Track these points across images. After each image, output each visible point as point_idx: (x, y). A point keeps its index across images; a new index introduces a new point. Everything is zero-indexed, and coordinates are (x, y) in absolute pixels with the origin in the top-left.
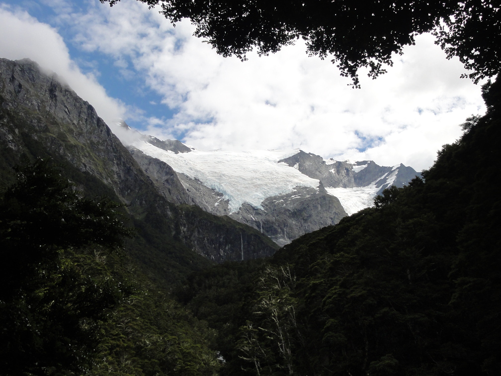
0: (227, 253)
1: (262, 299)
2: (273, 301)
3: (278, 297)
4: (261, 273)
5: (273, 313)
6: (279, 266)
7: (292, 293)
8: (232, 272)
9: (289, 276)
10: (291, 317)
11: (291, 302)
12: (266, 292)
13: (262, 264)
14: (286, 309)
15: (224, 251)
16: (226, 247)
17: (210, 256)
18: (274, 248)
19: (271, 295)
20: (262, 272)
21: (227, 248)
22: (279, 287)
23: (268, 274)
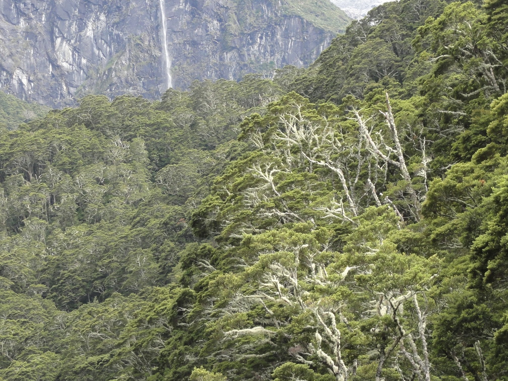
0: (92, 58)
1: (265, 266)
2: (321, 277)
3: (344, 256)
4: (260, 145)
5: (322, 331)
6: (345, 110)
7: (411, 234)
8: (117, 147)
9: (395, 157)
10: (407, 345)
11: (407, 276)
12: (285, 233)
13: (264, 105)
14: (383, 312)
15: (75, 49)
16: (82, 27)
17: (11, 74)
18: (319, 22)
19: (311, 249)
20: (266, 140)
21: (89, 32)
22: (347, 207)
23: (295, 151)
